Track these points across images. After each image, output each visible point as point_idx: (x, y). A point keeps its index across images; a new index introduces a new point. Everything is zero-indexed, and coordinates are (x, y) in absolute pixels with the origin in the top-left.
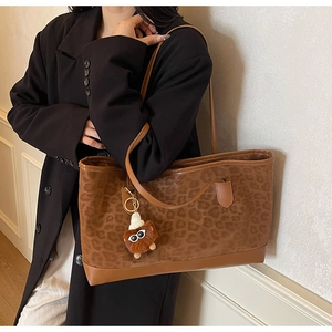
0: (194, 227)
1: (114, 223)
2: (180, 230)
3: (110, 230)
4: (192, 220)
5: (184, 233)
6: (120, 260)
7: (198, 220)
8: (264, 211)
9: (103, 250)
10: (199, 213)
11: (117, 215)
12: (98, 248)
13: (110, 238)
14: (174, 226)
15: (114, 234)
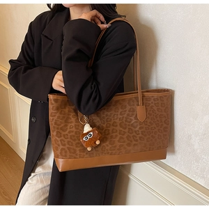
0: (123, 133)
1: (74, 129)
2: (114, 134)
3: (72, 134)
4: (121, 129)
5: (116, 136)
6: (78, 152)
7: (125, 129)
8: (165, 125)
9: (67, 146)
10: (126, 125)
11: (75, 125)
12: (64, 145)
13: (71, 138)
14: (110, 131)
15: (74, 136)
